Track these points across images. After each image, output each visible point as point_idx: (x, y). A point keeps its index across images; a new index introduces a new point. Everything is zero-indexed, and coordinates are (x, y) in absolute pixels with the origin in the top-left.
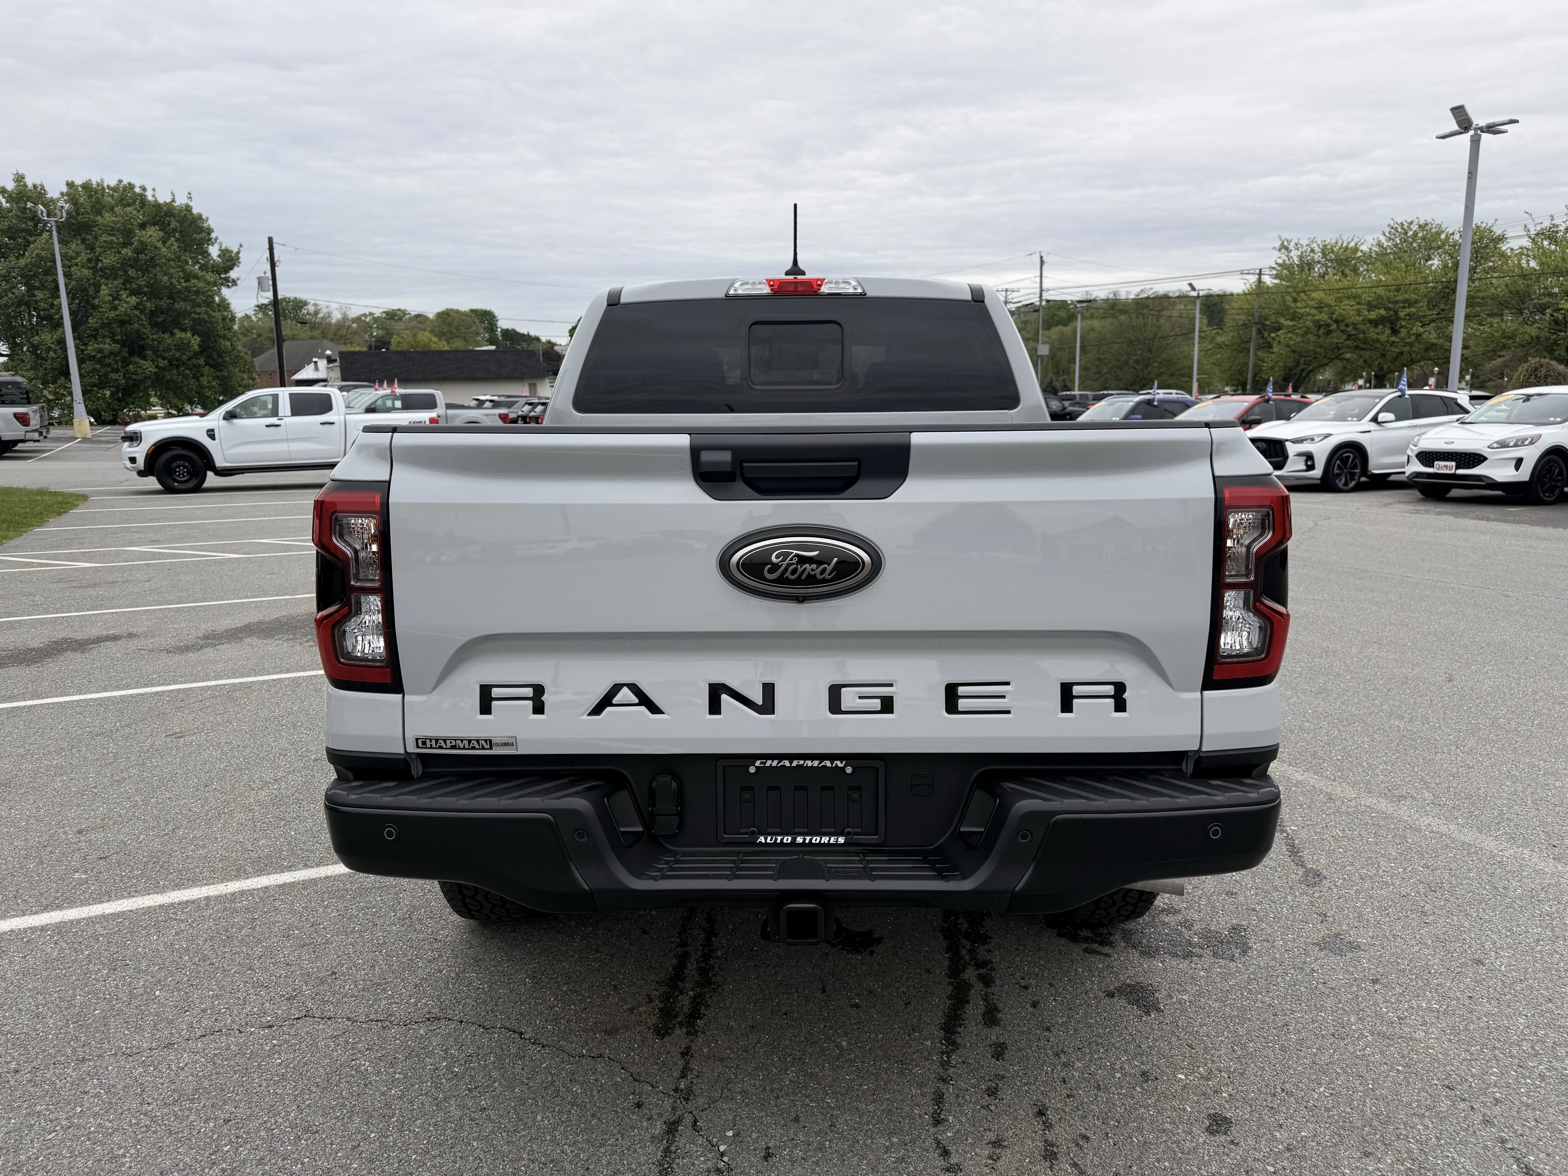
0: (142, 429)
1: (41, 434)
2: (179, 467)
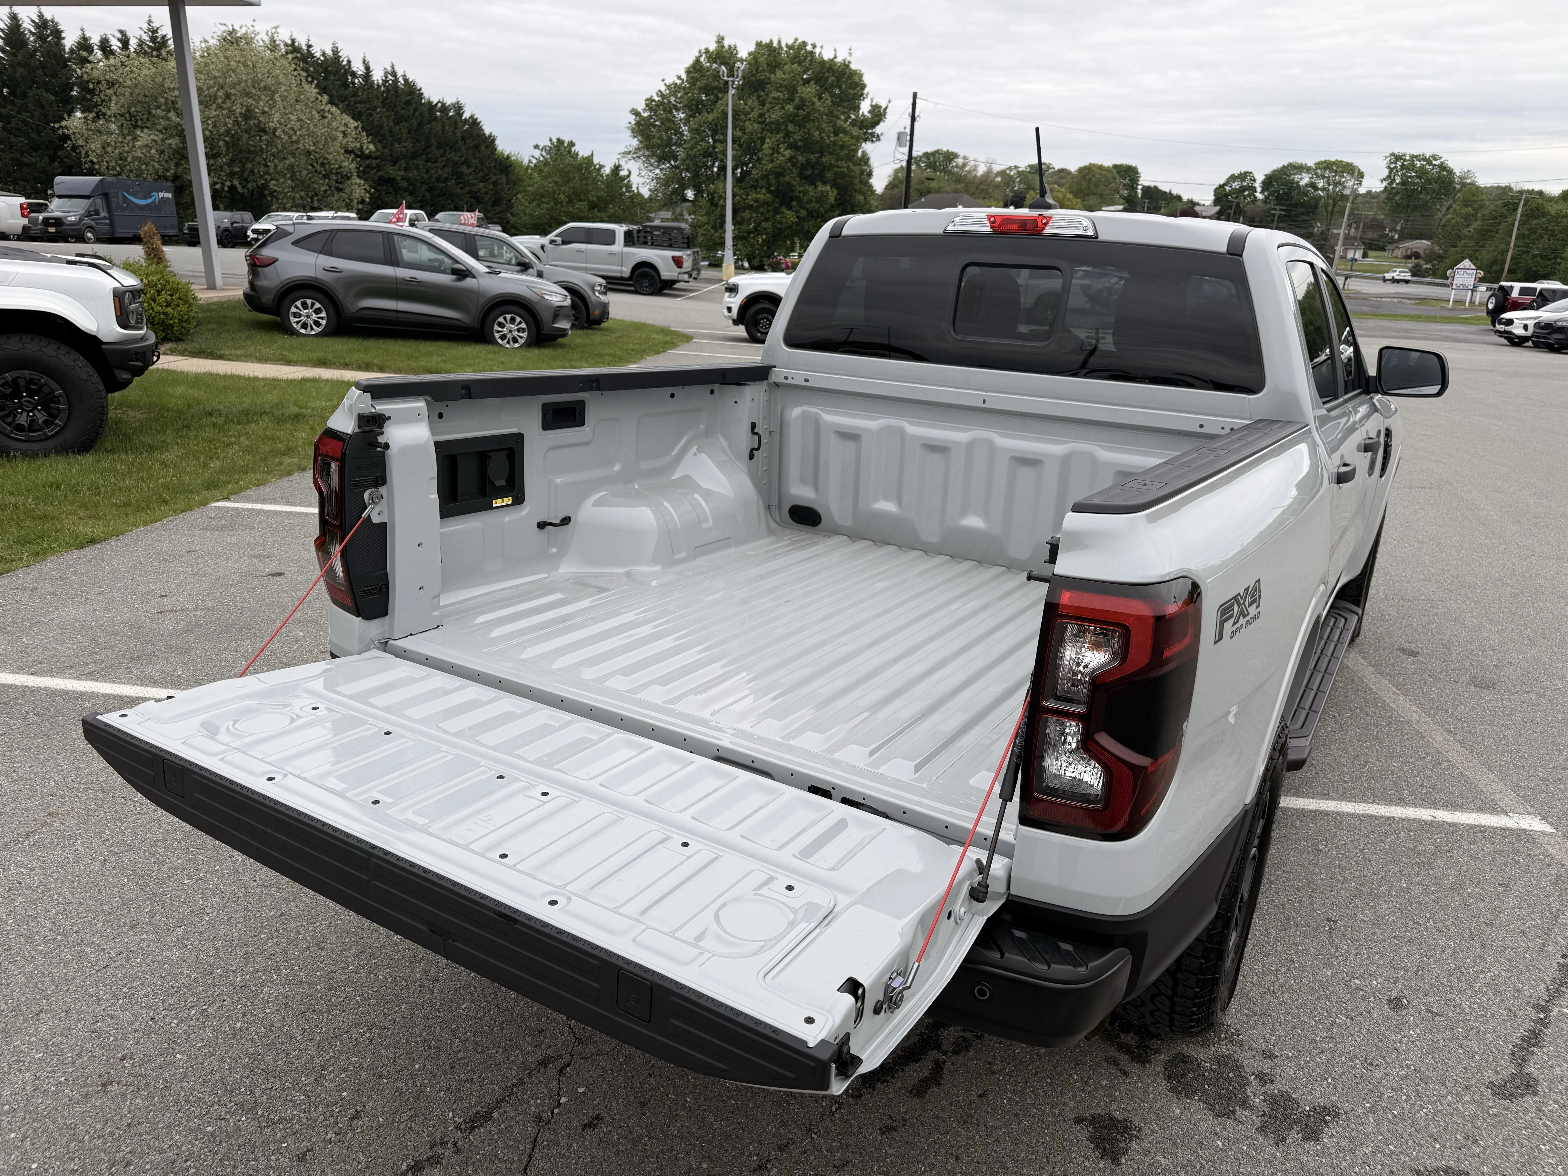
0: (739, 282)
1: (690, 276)
2: (763, 319)
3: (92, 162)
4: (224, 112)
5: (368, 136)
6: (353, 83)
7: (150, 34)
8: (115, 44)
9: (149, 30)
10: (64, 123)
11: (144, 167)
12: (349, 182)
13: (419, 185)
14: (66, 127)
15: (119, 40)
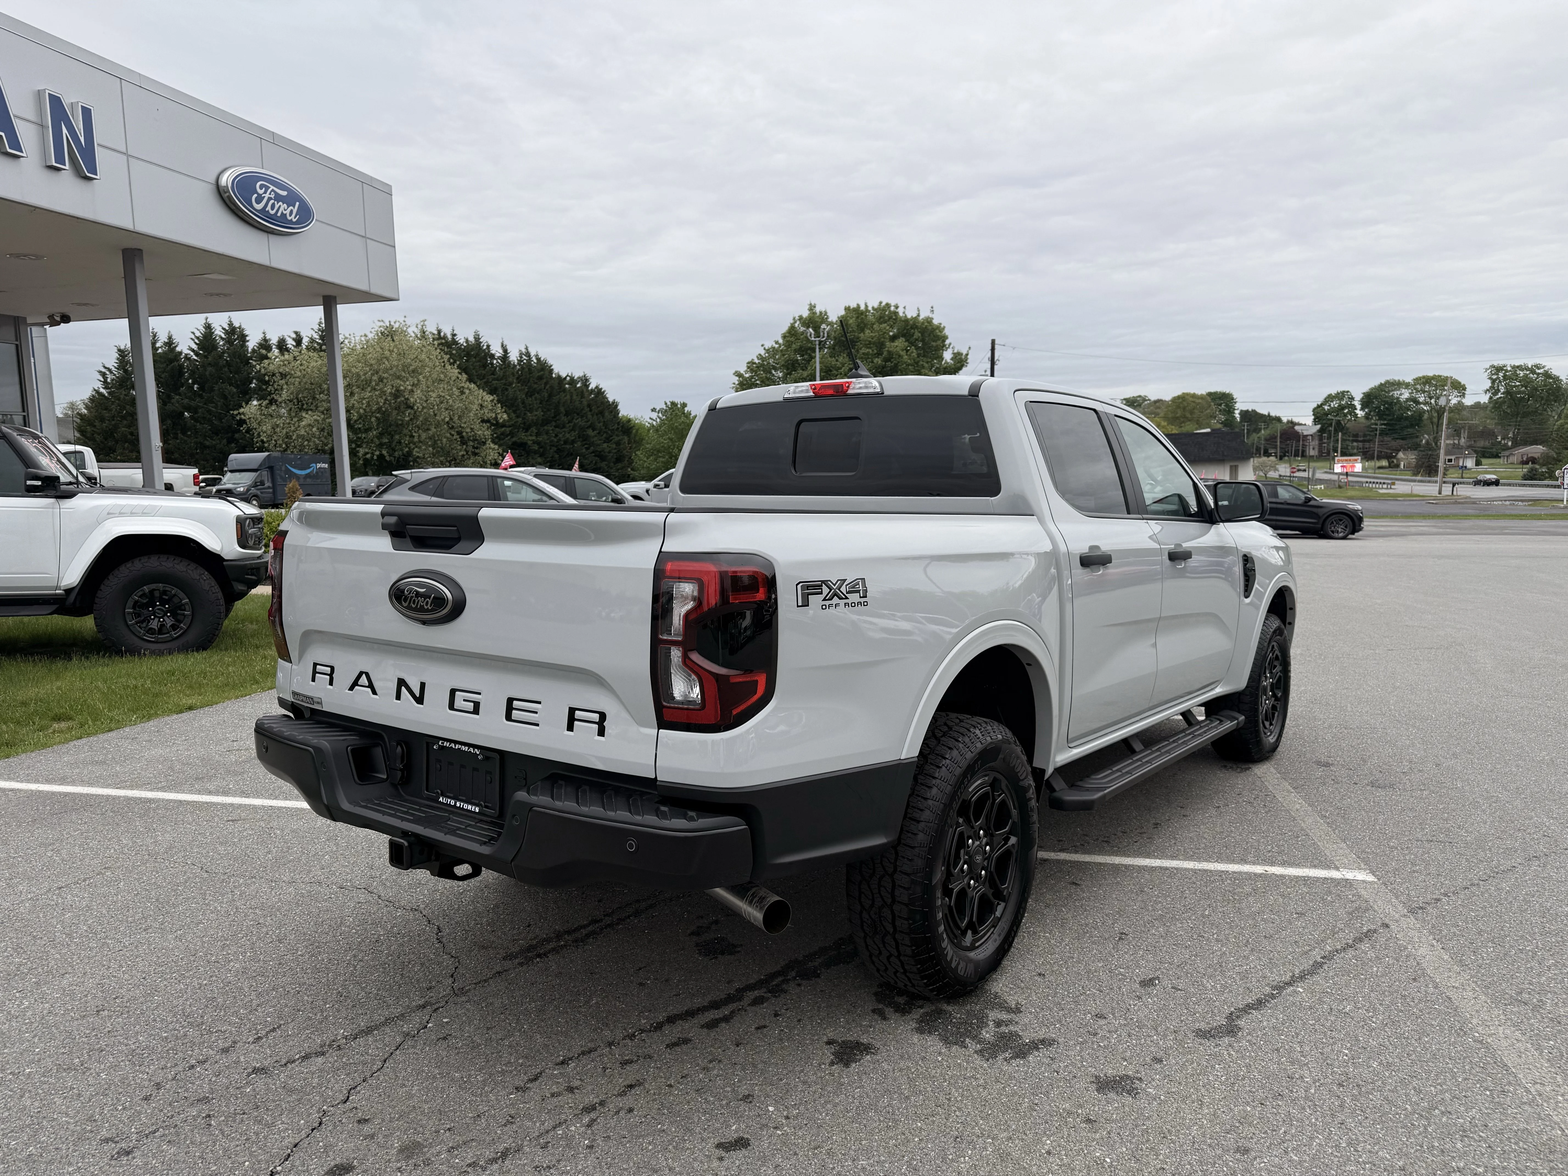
3: (262, 441)
4: (377, 393)
5: (502, 407)
6: (492, 364)
7: (320, 333)
8: (290, 343)
9: (319, 330)
10: (242, 410)
11: (306, 443)
12: (484, 447)
13: (548, 448)
14: (243, 414)
15: (294, 339)
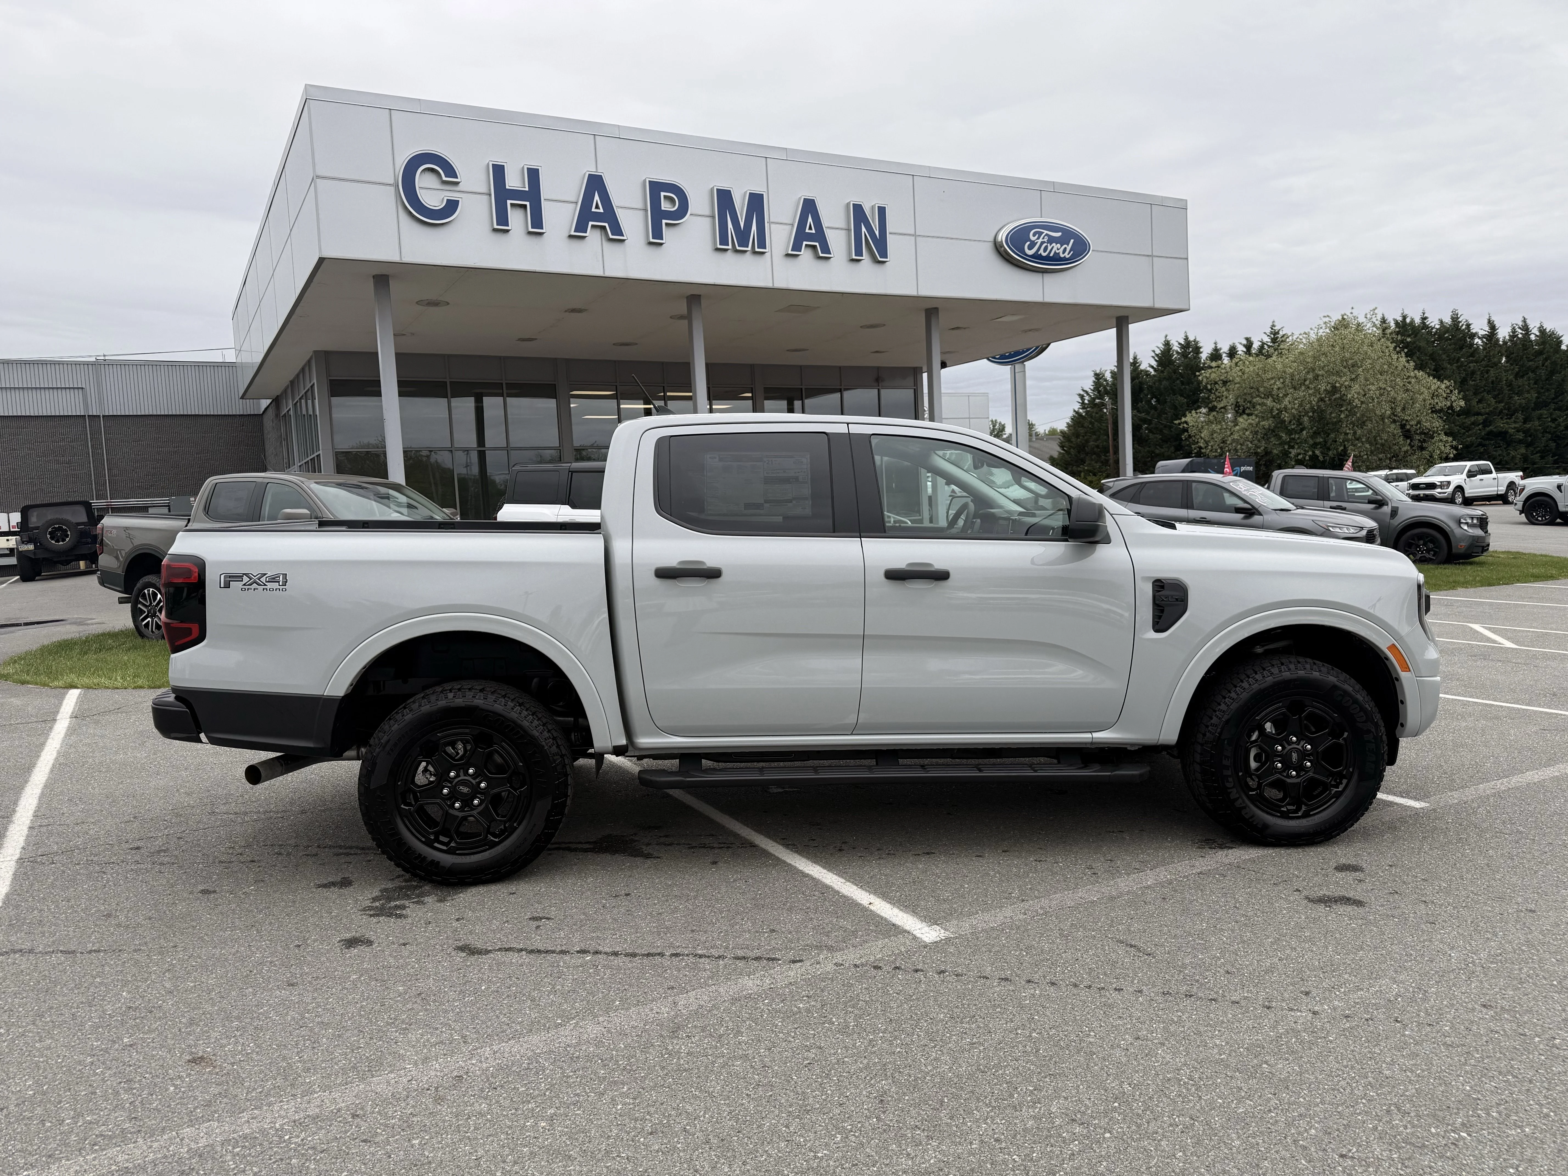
3: (1201, 448)
4: (1310, 392)
7: (1272, 336)
8: (1241, 349)
9: (1271, 333)
10: (1183, 419)
11: (1239, 446)
14: (1186, 422)
15: (1244, 346)
